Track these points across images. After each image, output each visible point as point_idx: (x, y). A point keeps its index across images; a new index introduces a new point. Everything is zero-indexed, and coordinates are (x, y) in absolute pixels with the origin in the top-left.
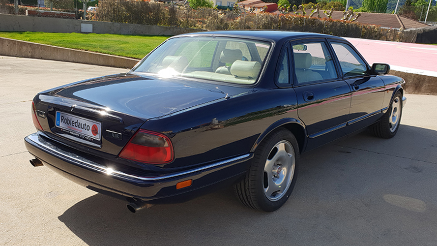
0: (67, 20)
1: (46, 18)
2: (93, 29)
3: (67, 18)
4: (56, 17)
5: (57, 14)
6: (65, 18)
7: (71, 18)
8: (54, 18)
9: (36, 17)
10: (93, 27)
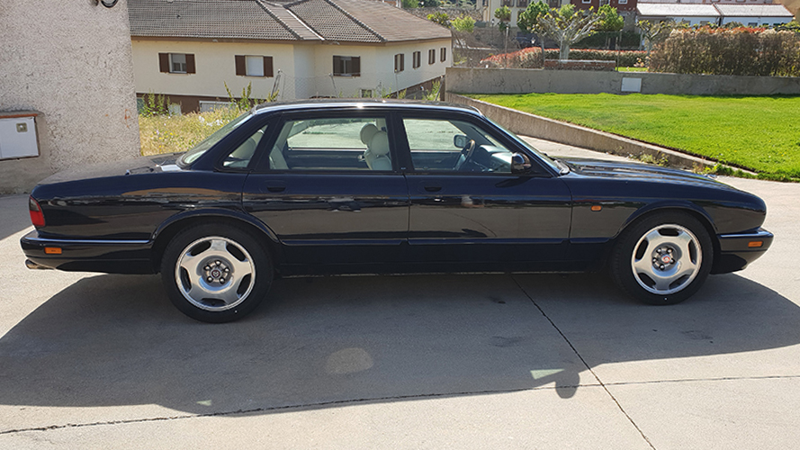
0: (600, 72)
1: (569, 71)
2: (642, 86)
3: (602, 69)
4: (584, 69)
5: (587, 65)
6: (599, 70)
7: (608, 70)
8: (581, 71)
9: (555, 71)
10: (642, 83)
